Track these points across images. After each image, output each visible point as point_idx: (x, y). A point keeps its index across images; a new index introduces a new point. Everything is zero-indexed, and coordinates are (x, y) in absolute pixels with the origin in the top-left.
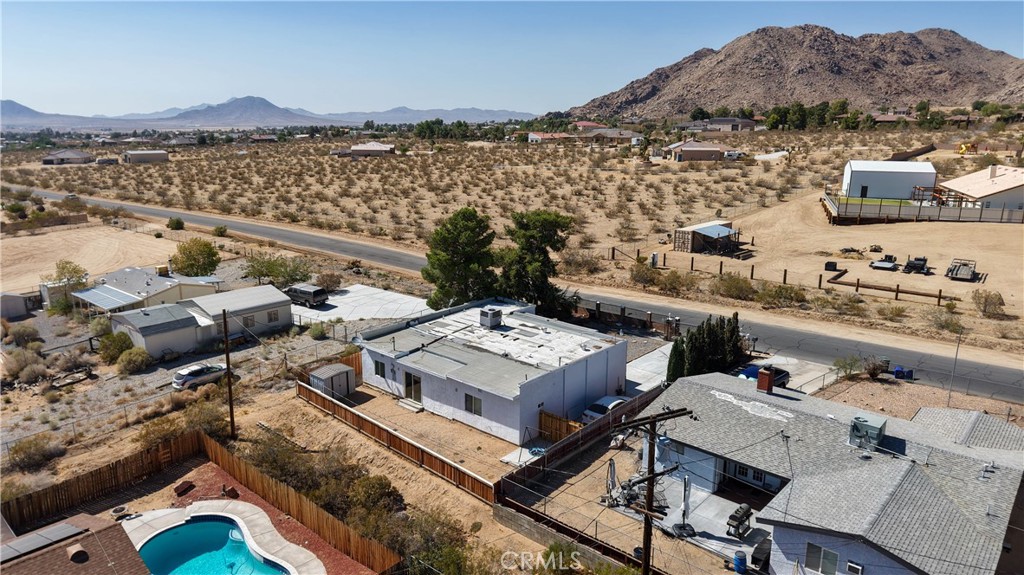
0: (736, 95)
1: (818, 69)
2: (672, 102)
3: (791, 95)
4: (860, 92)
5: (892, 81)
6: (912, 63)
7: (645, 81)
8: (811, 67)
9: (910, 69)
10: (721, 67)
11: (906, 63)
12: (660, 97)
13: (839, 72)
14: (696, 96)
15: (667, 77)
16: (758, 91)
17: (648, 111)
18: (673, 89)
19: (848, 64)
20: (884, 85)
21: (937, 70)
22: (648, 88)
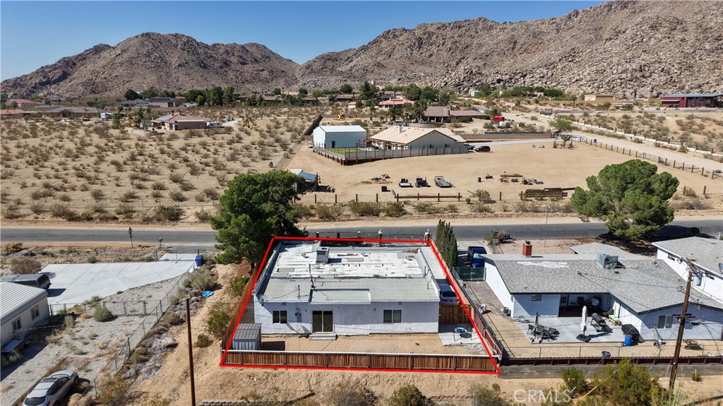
0: (136, 81)
1: (191, 64)
2: (85, 85)
3: (177, 81)
4: (221, 80)
5: (238, 75)
6: (246, 64)
7: (54, 67)
8: (186, 63)
9: (246, 67)
10: (119, 60)
11: (243, 64)
12: (71, 81)
13: (205, 67)
14: (104, 80)
15: (74, 64)
16: (153, 78)
17: (63, 89)
18: (82, 74)
19: (209, 62)
20: (234, 77)
21: (261, 68)
22: (59, 73)
